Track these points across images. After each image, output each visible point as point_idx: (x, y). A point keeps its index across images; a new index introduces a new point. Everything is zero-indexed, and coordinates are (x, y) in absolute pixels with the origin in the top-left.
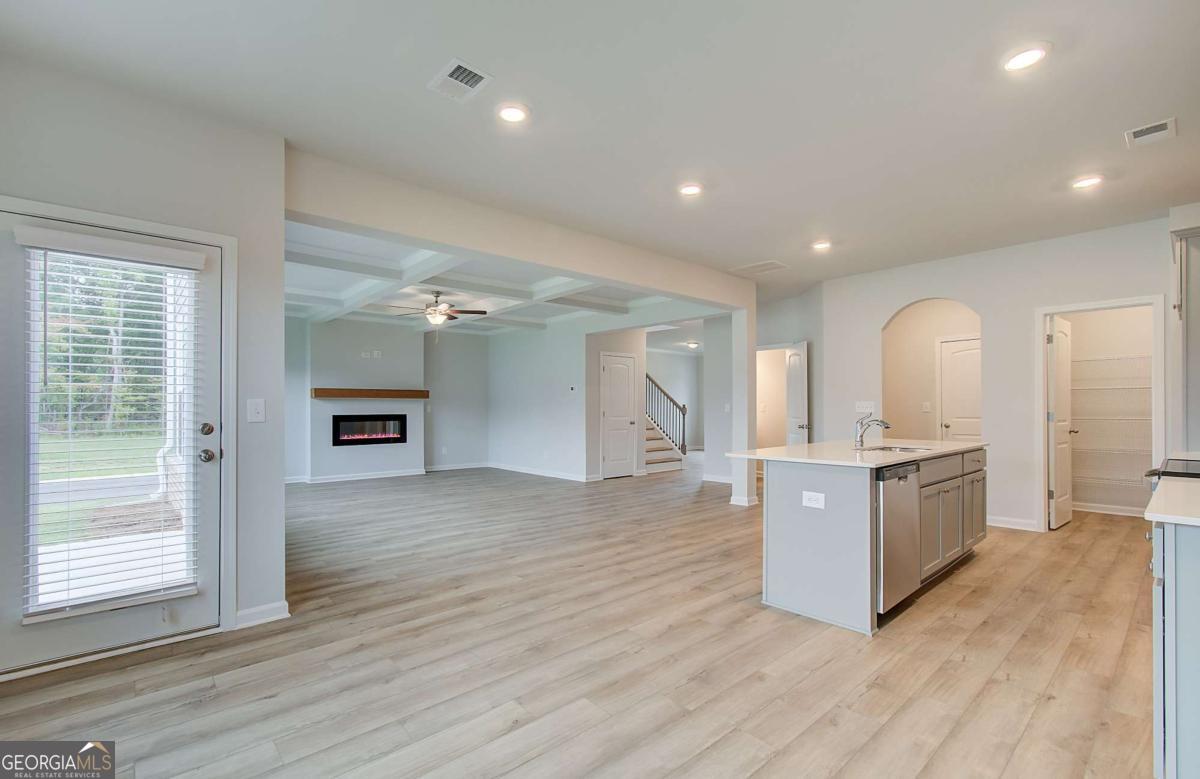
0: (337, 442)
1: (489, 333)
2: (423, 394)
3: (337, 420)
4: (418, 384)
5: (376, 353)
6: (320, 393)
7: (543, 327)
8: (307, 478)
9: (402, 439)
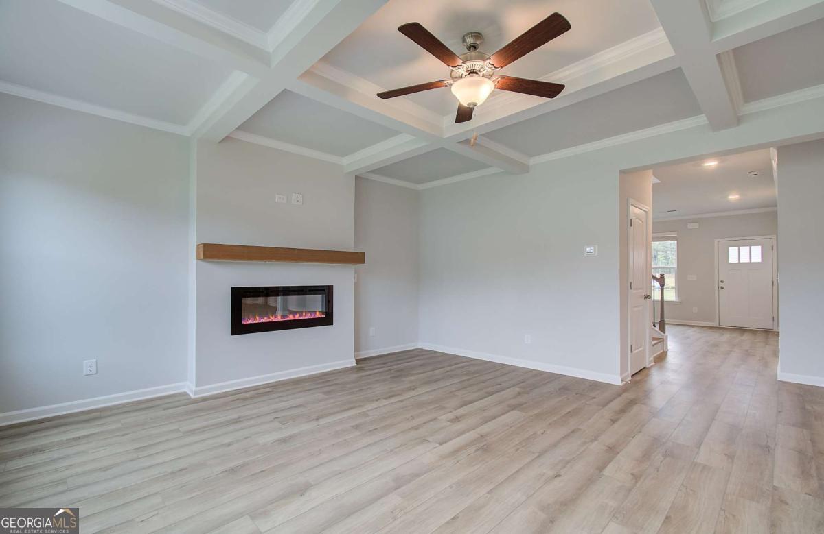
0: (238, 327)
1: (421, 187)
2: (355, 258)
3: (239, 296)
4: (347, 244)
5: (294, 196)
6: (212, 252)
7: (525, 169)
8: (189, 387)
9: (327, 319)
